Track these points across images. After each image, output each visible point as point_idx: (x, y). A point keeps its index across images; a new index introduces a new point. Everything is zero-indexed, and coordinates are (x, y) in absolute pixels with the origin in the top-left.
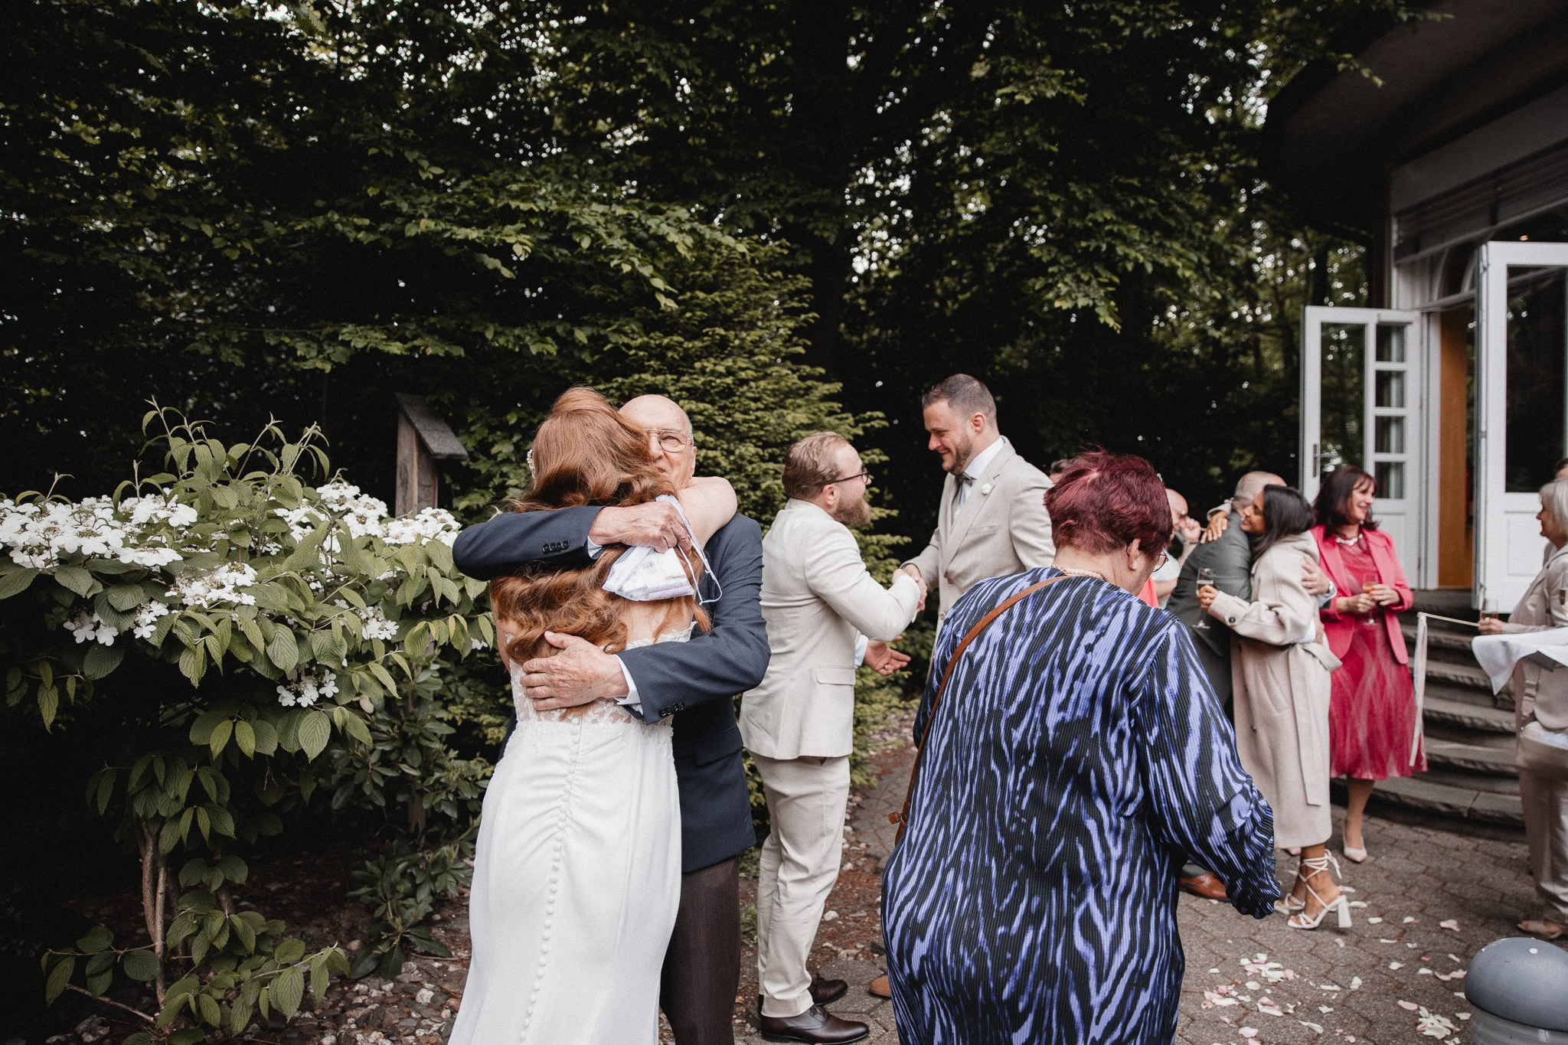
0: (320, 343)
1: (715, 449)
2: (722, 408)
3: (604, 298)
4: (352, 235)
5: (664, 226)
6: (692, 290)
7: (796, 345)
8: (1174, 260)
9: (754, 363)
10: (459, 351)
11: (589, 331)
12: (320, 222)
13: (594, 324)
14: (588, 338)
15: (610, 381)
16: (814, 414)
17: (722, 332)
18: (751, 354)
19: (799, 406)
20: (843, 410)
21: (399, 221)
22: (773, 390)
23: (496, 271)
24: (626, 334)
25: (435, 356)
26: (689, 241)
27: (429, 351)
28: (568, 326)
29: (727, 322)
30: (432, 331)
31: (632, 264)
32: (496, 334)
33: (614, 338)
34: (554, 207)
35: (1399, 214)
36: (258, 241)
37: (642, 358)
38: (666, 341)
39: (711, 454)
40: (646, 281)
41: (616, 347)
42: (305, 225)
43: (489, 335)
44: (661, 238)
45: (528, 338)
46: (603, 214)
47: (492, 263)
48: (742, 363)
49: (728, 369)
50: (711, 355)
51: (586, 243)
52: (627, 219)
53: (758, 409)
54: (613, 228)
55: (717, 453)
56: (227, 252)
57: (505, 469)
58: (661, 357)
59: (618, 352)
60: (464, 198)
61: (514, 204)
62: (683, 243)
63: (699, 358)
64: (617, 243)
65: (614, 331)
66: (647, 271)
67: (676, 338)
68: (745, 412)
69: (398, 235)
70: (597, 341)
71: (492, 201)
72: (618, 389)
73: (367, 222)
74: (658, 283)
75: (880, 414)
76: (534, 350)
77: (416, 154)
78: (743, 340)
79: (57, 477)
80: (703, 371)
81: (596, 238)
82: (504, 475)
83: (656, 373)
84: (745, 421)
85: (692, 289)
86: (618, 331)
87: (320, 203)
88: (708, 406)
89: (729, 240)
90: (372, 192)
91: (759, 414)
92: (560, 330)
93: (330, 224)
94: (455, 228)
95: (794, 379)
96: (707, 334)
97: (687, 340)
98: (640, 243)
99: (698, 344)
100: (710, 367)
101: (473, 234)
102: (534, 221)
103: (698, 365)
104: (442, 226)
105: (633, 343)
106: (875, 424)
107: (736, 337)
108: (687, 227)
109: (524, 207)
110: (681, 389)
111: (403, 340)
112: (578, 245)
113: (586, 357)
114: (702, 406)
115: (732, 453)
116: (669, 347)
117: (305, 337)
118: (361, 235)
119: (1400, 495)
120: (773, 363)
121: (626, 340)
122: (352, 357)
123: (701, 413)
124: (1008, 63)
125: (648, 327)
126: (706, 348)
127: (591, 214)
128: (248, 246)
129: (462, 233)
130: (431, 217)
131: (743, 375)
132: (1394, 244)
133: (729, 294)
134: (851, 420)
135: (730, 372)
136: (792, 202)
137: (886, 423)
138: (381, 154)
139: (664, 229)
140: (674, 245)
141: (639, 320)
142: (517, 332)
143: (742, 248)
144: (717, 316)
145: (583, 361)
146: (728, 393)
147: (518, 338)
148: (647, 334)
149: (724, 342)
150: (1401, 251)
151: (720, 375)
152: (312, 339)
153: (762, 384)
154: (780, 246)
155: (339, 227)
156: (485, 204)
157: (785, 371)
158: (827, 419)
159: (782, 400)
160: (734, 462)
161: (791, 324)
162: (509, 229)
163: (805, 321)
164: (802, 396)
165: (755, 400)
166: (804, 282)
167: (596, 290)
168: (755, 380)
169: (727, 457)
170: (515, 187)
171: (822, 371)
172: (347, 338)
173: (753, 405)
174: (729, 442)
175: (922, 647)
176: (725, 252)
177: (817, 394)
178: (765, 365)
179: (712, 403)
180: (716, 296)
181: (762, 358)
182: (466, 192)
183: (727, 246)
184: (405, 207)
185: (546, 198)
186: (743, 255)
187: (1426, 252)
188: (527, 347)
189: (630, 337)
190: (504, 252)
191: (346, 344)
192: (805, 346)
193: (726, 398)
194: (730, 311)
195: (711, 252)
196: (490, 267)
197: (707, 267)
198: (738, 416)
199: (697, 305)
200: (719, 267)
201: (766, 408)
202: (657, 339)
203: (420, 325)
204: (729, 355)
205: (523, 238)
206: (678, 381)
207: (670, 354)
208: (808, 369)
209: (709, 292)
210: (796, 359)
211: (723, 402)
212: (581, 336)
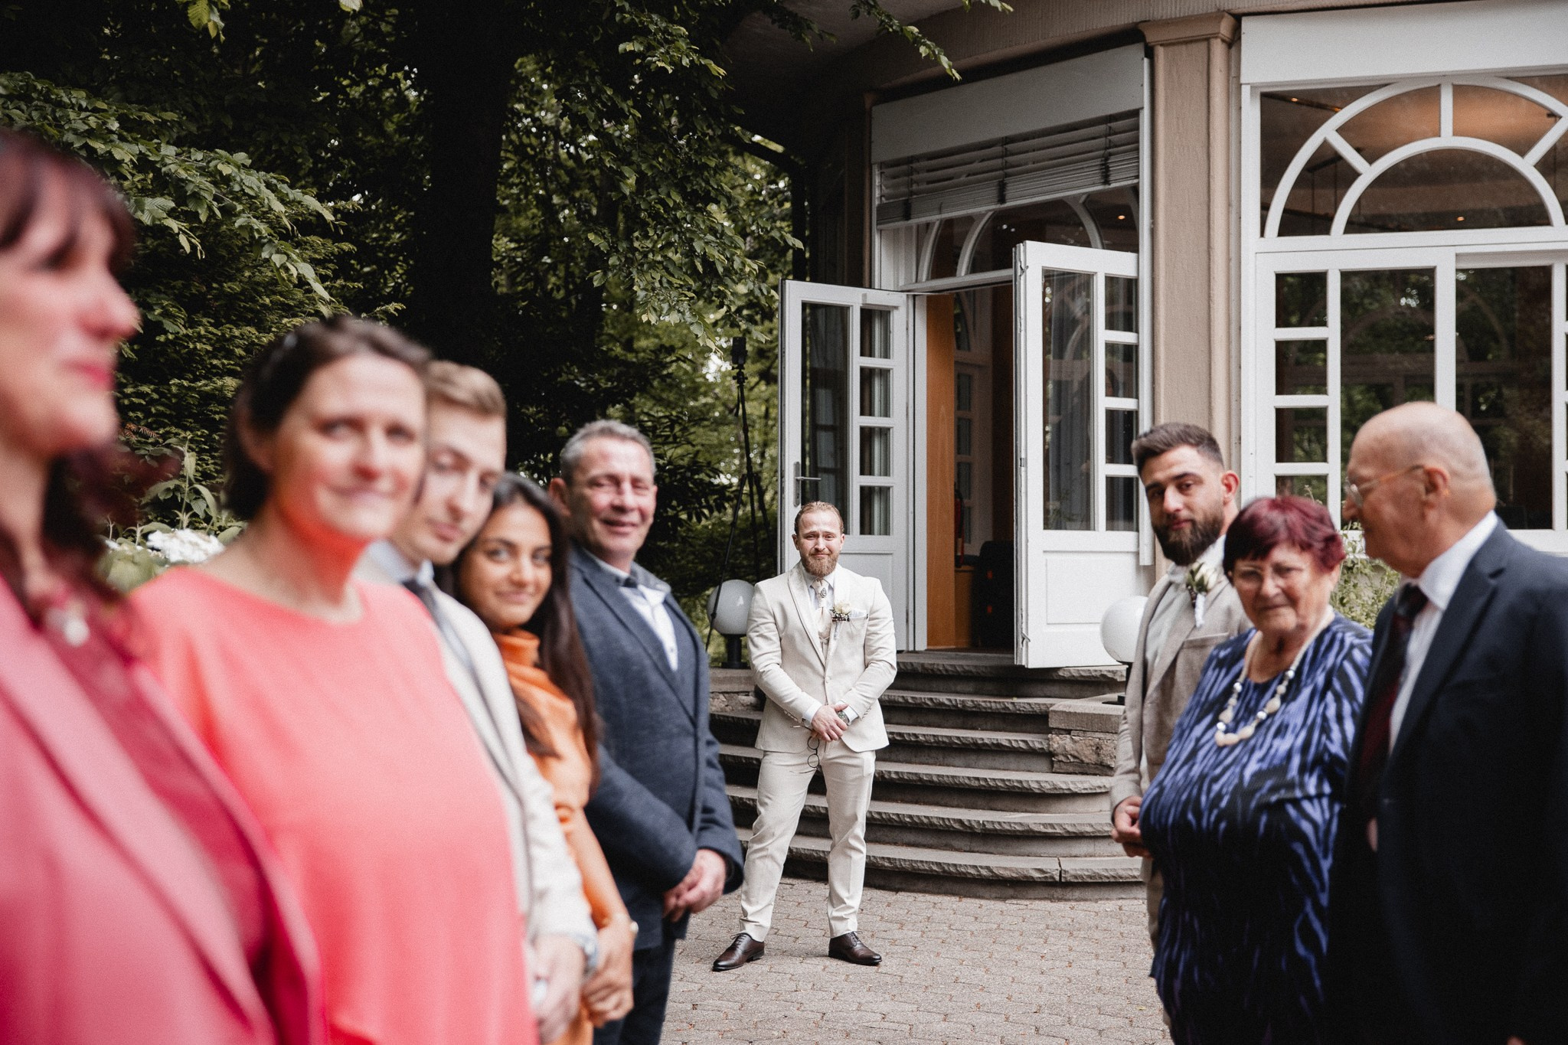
35: (883, 165)
119: (886, 530)
132: (876, 202)
150: (885, 214)
187: (913, 222)
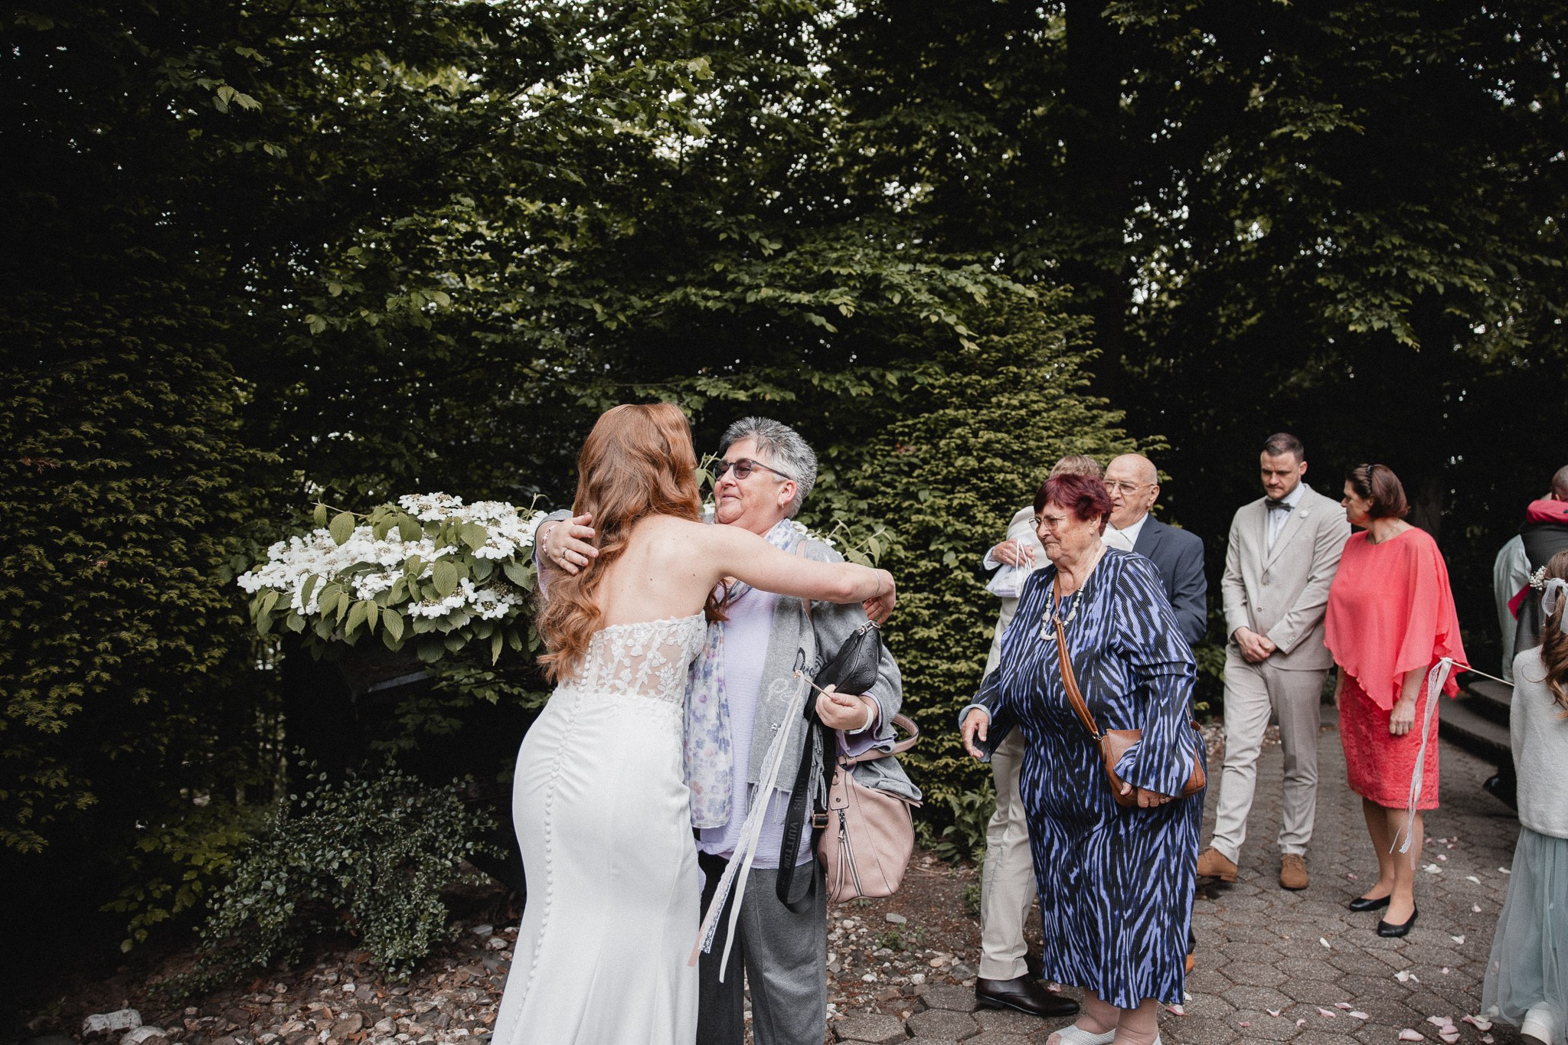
0: (679, 394)
1: (1012, 472)
2: (1017, 437)
3: (907, 345)
4: (702, 304)
5: (962, 279)
6: (988, 335)
7: (1082, 378)
8: (1467, 279)
9: (1045, 396)
10: (791, 396)
11: (898, 374)
12: (678, 294)
13: (899, 368)
14: (899, 380)
15: (916, 416)
16: (1100, 439)
17: (1015, 370)
18: (1041, 388)
19: (1086, 433)
20: (1127, 436)
21: (739, 289)
22: (1062, 420)
23: (822, 327)
24: (930, 376)
25: (773, 402)
26: (984, 291)
27: (768, 397)
28: (881, 371)
29: (1019, 361)
30: (767, 380)
31: (939, 315)
32: (821, 380)
33: (920, 379)
34: (869, 270)
36: (629, 313)
37: (944, 396)
38: (966, 380)
39: (1009, 477)
40: (951, 328)
41: (923, 387)
42: (668, 298)
43: (815, 381)
44: (960, 291)
45: (847, 383)
46: (909, 273)
47: (818, 320)
48: (1033, 396)
49: (1021, 402)
50: (1005, 391)
51: (897, 299)
52: (930, 275)
53: (1049, 437)
54: (919, 284)
55: (1015, 476)
56: (608, 324)
57: (829, 495)
58: (961, 394)
59: (924, 392)
60: (792, 266)
61: (834, 270)
62: (979, 293)
63: (995, 394)
64: (924, 297)
65: (920, 373)
66: (951, 320)
67: (974, 377)
68: (1040, 439)
69: (740, 302)
70: (905, 383)
71: (816, 268)
72: (924, 423)
73: (717, 293)
74: (962, 329)
75: (1163, 438)
76: (854, 392)
77: (757, 235)
78: (1034, 376)
79: (535, 497)
80: (999, 405)
81: (906, 294)
82: (827, 500)
83: (957, 408)
84: (1039, 448)
85: (987, 333)
86: (924, 373)
87: (671, 279)
88: (1005, 435)
89: (1019, 288)
90: (718, 267)
91: (1051, 441)
92: (873, 374)
93: (686, 296)
94: (788, 294)
95: (1080, 410)
96: (1001, 372)
97: (984, 378)
98: (942, 295)
99: (994, 381)
100: (1005, 401)
101: (805, 298)
102: (852, 283)
103: (994, 400)
104: (778, 293)
105: (937, 383)
106: (1158, 447)
107: (1027, 374)
108: (981, 278)
109: (844, 271)
110: (980, 422)
111: (745, 388)
112: (891, 301)
113: (896, 397)
114: (1000, 435)
115: (1028, 476)
116: (968, 385)
117: (665, 388)
118: (710, 304)
120: (1060, 397)
121: (931, 381)
122: (705, 404)
123: (998, 442)
124: (1285, 104)
125: (949, 368)
126: (1000, 384)
127: (897, 273)
128: (622, 318)
129: (795, 298)
130: (768, 285)
131: (1035, 407)
133: (1020, 336)
134: (1135, 444)
135: (1023, 405)
136: (1078, 244)
137: (1168, 446)
138: (729, 238)
139: (963, 282)
140: (971, 295)
141: (941, 362)
142: (838, 378)
143: (1031, 294)
144: (1010, 356)
145: (894, 401)
146: (1021, 423)
147: (839, 383)
148: (948, 375)
149: (1017, 378)
151: (1015, 408)
152: (671, 390)
153: (1053, 413)
154: (1065, 290)
155: (693, 298)
156: (810, 271)
157: (1072, 402)
158: (1112, 445)
159: (1071, 429)
160: (1029, 484)
161: (1077, 360)
162: (834, 292)
163: (1090, 356)
164: (1088, 424)
165: (1046, 429)
166: (1087, 319)
167: (902, 338)
168: (1047, 410)
169: (1023, 480)
170: (834, 255)
171: (1107, 400)
172: (703, 388)
173: (1045, 433)
174: (1024, 467)
175: (1212, 665)
176: (1015, 299)
177: (1102, 421)
178: (1055, 398)
179: (1008, 432)
180: (1008, 338)
181: (1052, 391)
182: (791, 261)
183: (1017, 294)
184: (747, 279)
185: (860, 261)
186: (1031, 300)
188: (846, 390)
189: (933, 377)
190: (831, 312)
191: (703, 394)
192: (1090, 379)
193: (1021, 428)
194: (1022, 351)
195: (1002, 300)
196: (817, 324)
197: (999, 313)
198: (1032, 443)
199: (992, 347)
200: (1011, 313)
201: (1057, 436)
202: (956, 378)
203: (757, 376)
204: (1023, 390)
205: (847, 299)
206: (976, 415)
207: (969, 391)
208: (1093, 399)
209: (1002, 332)
210: (1082, 391)
211: (1017, 432)
212: (892, 378)
